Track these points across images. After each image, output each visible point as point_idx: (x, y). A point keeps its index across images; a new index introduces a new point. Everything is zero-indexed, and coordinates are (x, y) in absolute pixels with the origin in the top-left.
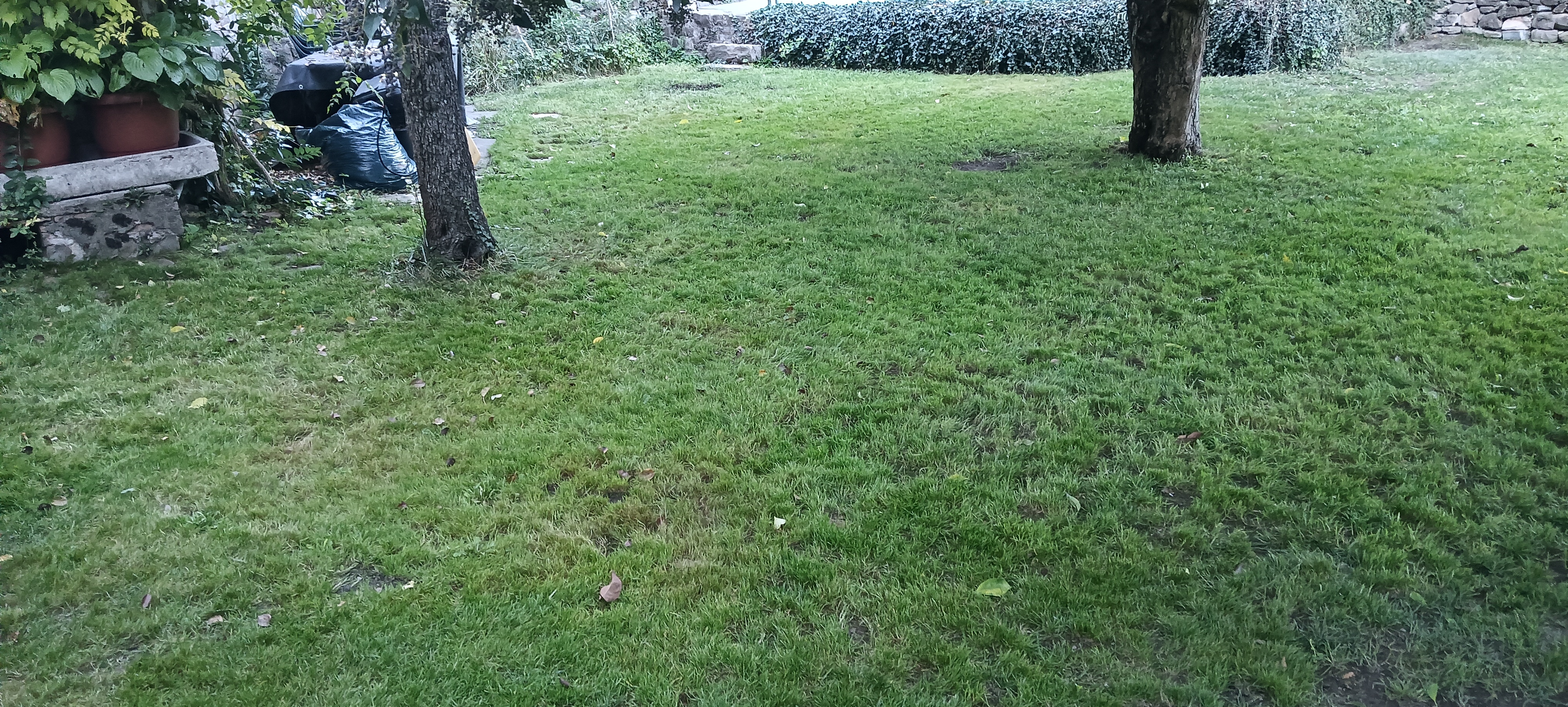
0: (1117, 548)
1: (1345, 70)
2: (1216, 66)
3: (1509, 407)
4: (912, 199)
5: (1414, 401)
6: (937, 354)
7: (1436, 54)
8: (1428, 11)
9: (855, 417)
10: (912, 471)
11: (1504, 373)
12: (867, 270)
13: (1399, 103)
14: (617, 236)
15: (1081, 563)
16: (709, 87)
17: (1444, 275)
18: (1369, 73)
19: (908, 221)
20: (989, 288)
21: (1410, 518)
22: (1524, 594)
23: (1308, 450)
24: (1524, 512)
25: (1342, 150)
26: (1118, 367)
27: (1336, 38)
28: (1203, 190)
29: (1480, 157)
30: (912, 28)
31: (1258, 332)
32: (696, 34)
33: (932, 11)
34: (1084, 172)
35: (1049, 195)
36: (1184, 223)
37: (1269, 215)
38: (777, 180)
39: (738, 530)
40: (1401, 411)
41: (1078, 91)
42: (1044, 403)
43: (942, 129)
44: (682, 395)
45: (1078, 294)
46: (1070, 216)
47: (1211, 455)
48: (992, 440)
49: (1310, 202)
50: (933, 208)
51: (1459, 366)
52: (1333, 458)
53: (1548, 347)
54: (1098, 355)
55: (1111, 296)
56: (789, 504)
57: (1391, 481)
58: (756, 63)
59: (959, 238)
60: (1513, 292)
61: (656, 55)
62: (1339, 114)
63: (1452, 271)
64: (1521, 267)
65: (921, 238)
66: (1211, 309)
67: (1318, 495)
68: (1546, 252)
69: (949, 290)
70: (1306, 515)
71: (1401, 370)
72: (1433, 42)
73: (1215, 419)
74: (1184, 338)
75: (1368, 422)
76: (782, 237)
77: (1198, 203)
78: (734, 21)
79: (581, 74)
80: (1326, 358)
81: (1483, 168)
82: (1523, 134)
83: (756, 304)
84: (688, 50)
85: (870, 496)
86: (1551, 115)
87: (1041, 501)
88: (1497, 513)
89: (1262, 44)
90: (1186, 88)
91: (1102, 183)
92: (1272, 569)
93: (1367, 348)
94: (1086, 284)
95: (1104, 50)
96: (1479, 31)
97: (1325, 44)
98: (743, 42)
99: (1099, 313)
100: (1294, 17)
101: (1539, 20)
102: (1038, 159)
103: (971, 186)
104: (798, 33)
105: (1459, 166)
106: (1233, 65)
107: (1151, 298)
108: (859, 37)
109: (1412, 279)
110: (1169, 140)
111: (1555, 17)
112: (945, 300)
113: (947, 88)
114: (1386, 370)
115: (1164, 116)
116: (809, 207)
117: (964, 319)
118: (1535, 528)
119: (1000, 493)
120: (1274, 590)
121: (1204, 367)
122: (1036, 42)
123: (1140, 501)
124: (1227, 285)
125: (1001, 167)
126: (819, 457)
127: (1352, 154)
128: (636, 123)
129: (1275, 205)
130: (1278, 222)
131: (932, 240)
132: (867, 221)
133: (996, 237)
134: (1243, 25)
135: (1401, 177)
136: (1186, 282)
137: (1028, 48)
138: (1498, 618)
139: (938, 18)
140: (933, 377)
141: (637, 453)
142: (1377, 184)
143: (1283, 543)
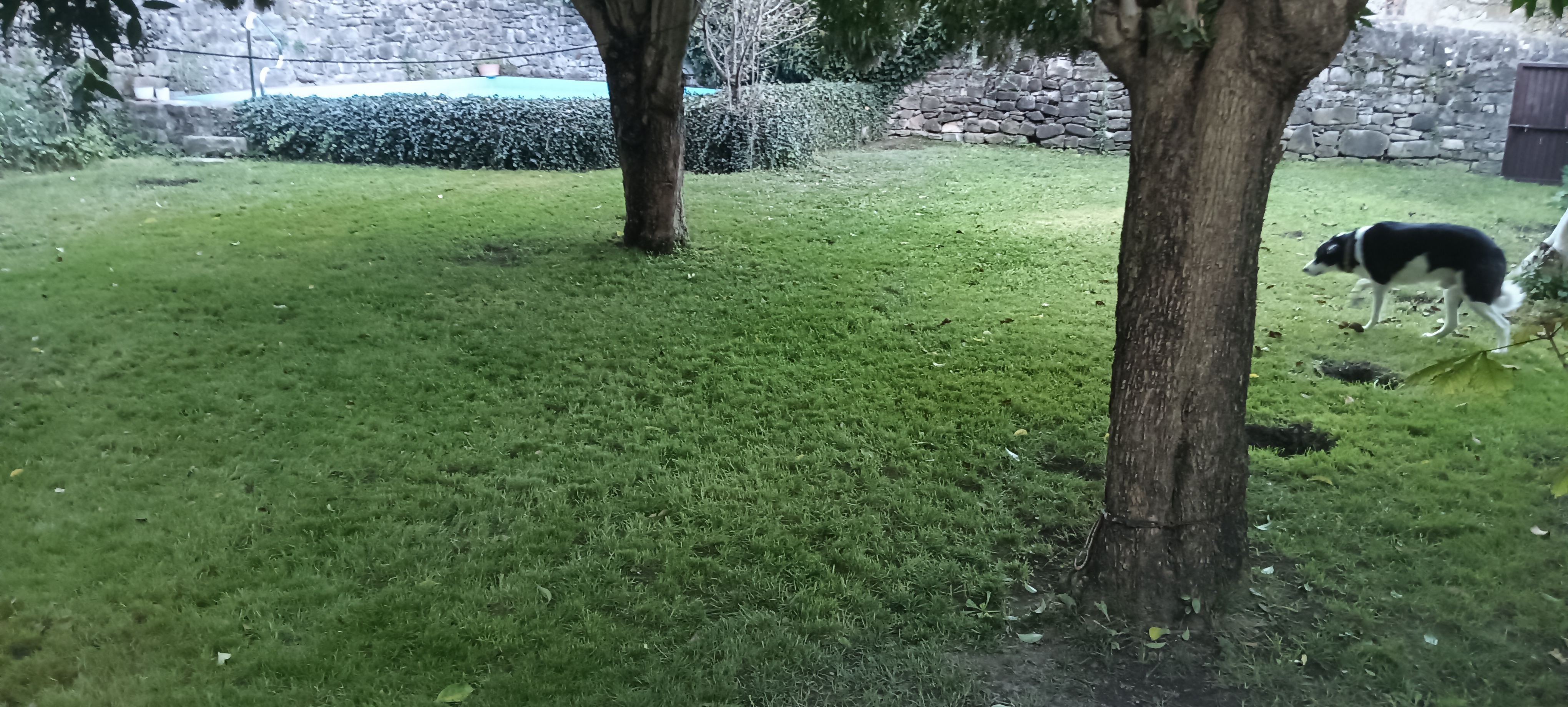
0: (583, 634)
1: (816, 168)
2: (708, 165)
3: (930, 460)
4: (406, 296)
5: (853, 462)
6: (421, 456)
7: (890, 154)
8: (884, 116)
9: (321, 532)
10: (381, 582)
11: (925, 431)
12: (350, 373)
13: (859, 197)
14: (55, 351)
15: (545, 655)
16: (183, 182)
17: (885, 348)
18: (837, 171)
19: (400, 319)
20: (479, 384)
21: (842, 568)
22: (930, 626)
23: (762, 516)
24: (935, 551)
25: (810, 241)
26: (600, 453)
27: (807, 141)
28: (690, 280)
29: (920, 243)
30: (413, 123)
31: (728, 410)
32: (170, 126)
33: (433, 107)
34: (582, 266)
35: (548, 289)
36: (671, 311)
37: (746, 301)
38: (256, 280)
39: (174, 672)
40: (841, 471)
41: (582, 187)
42: (524, 496)
43: (443, 225)
44: (118, 526)
45: (568, 384)
46: (567, 309)
47: (676, 529)
48: (467, 540)
49: (781, 287)
50: (428, 305)
51: (891, 427)
52: (783, 521)
53: (962, 406)
54: (582, 442)
55: (599, 385)
56: (236, 635)
57: (829, 536)
58: (241, 156)
59: (453, 334)
60: (937, 359)
61: (123, 148)
62: (809, 208)
63: (891, 344)
64: (945, 337)
65: (412, 336)
66: (689, 391)
67: (767, 556)
68: (964, 324)
69: (437, 389)
70: (756, 575)
71: (844, 435)
72: (890, 144)
73: (683, 495)
74: (663, 421)
75: (814, 484)
76: (255, 342)
77: (684, 292)
78: (213, 113)
79: (26, 170)
80: (783, 429)
81: (922, 252)
82: (951, 223)
83: (218, 418)
84: (162, 143)
85: (331, 616)
86: (977, 205)
87: (511, 596)
88: (913, 555)
89: (745, 145)
90: (671, 185)
91: (599, 276)
92: (723, 633)
93: (817, 418)
94: (577, 375)
95: (605, 149)
96: (924, 133)
97: (797, 146)
98: (225, 134)
99: (586, 401)
100: (770, 121)
101: (969, 124)
102: (539, 253)
103: (469, 282)
104: (288, 127)
105: (904, 251)
106: (722, 163)
107: (637, 384)
108: (357, 132)
109: (859, 353)
110: (660, 234)
111: (981, 122)
112: (433, 398)
113: (451, 184)
114: (832, 436)
115: (653, 212)
116: (291, 308)
117: (451, 418)
118: (943, 564)
119: (470, 594)
120: (723, 652)
121: (677, 446)
122: (539, 140)
123: (609, 583)
124: (705, 367)
125: (502, 262)
126: (274, 580)
127: (818, 244)
128: (92, 223)
129: (751, 292)
130: (752, 307)
131: (425, 338)
132: (354, 322)
133: (491, 331)
134: (727, 128)
135: (856, 263)
136: (670, 367)
137: (532, 145)
138: (908, 651)
139: (439, 114)
140: (412, 480)
141: (55, 600)
142: (837, 270)
143: (734, 606)
